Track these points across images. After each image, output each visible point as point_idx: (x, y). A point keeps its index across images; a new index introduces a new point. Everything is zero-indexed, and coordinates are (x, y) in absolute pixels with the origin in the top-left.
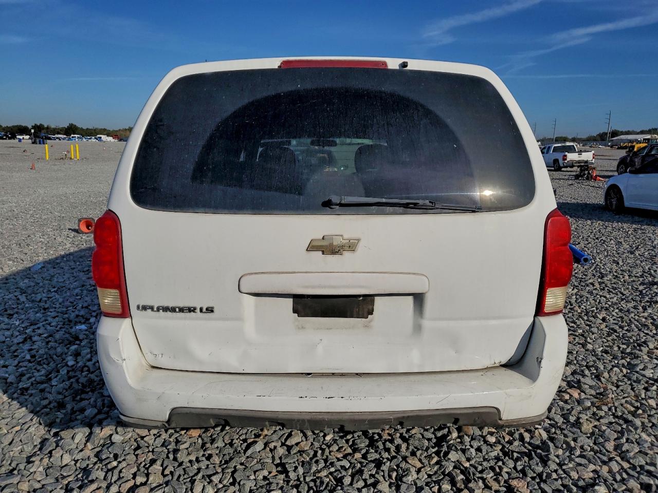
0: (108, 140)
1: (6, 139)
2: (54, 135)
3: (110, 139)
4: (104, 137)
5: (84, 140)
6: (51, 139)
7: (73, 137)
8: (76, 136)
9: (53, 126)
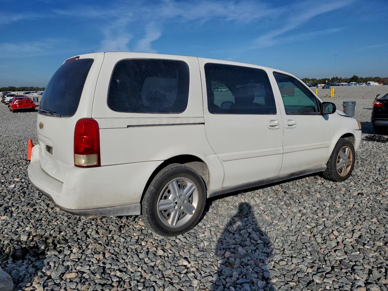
0: (375, 85)
1: (312, 86)
2: (340, 83)
3: (377, 84)
4: (372, 83)
5: (358, 85)
6: (336, 86)
7: (351, 84)
8: (354, 83)
9: (343, 78)
